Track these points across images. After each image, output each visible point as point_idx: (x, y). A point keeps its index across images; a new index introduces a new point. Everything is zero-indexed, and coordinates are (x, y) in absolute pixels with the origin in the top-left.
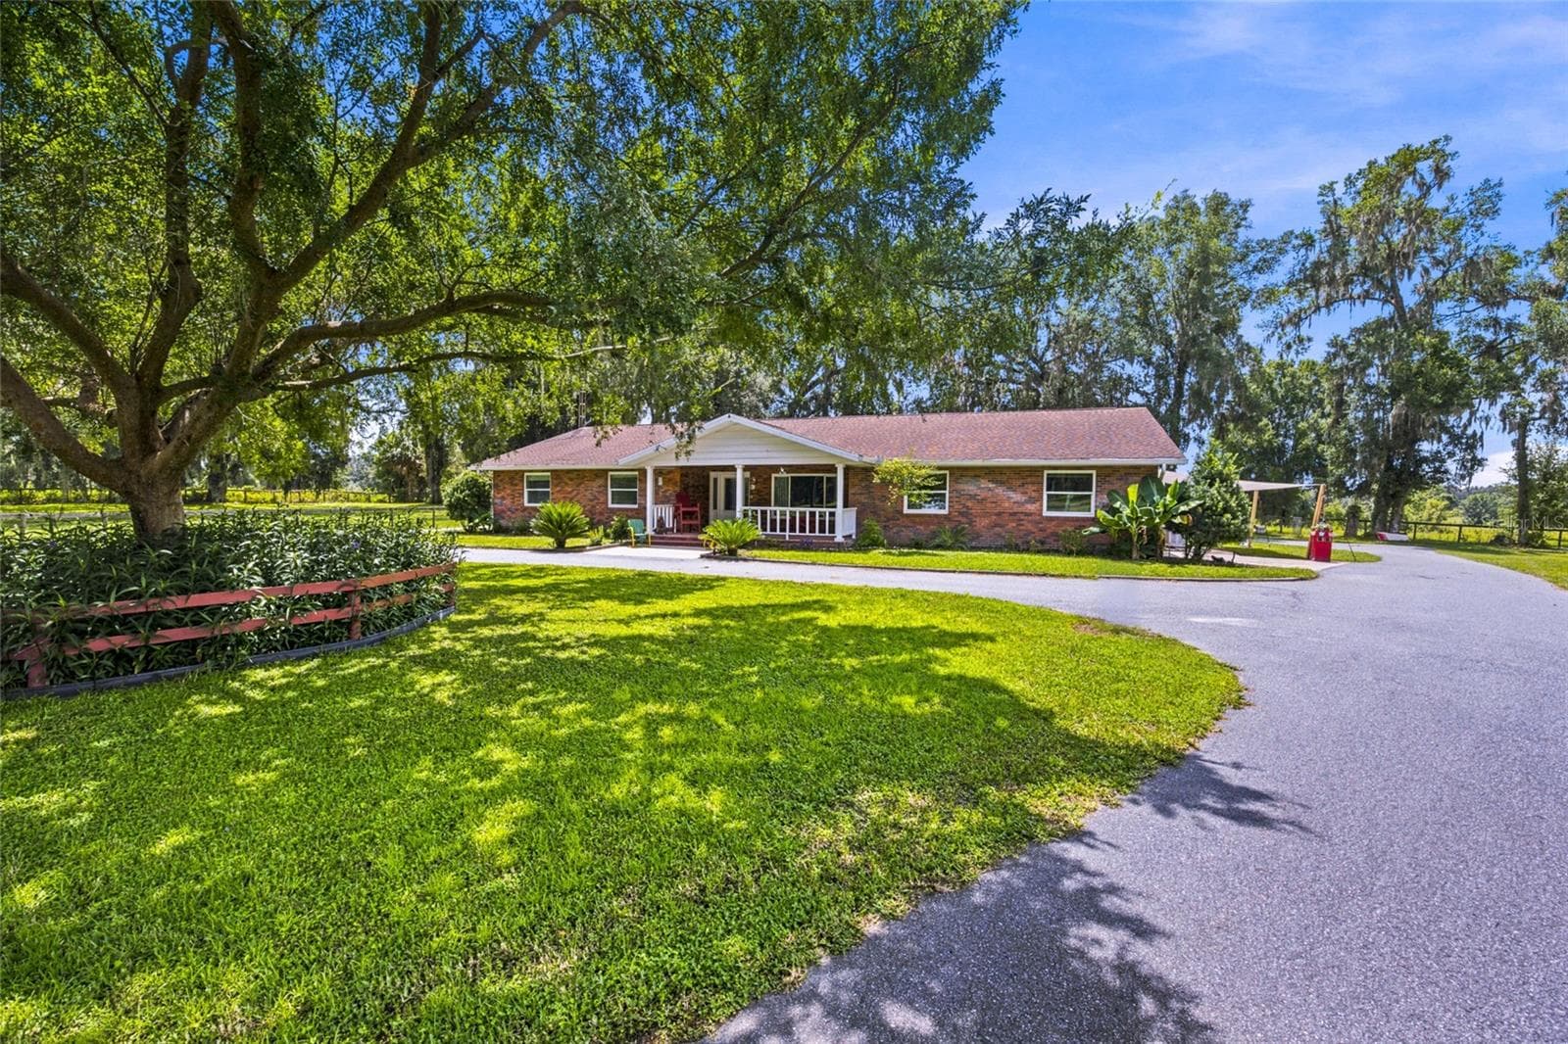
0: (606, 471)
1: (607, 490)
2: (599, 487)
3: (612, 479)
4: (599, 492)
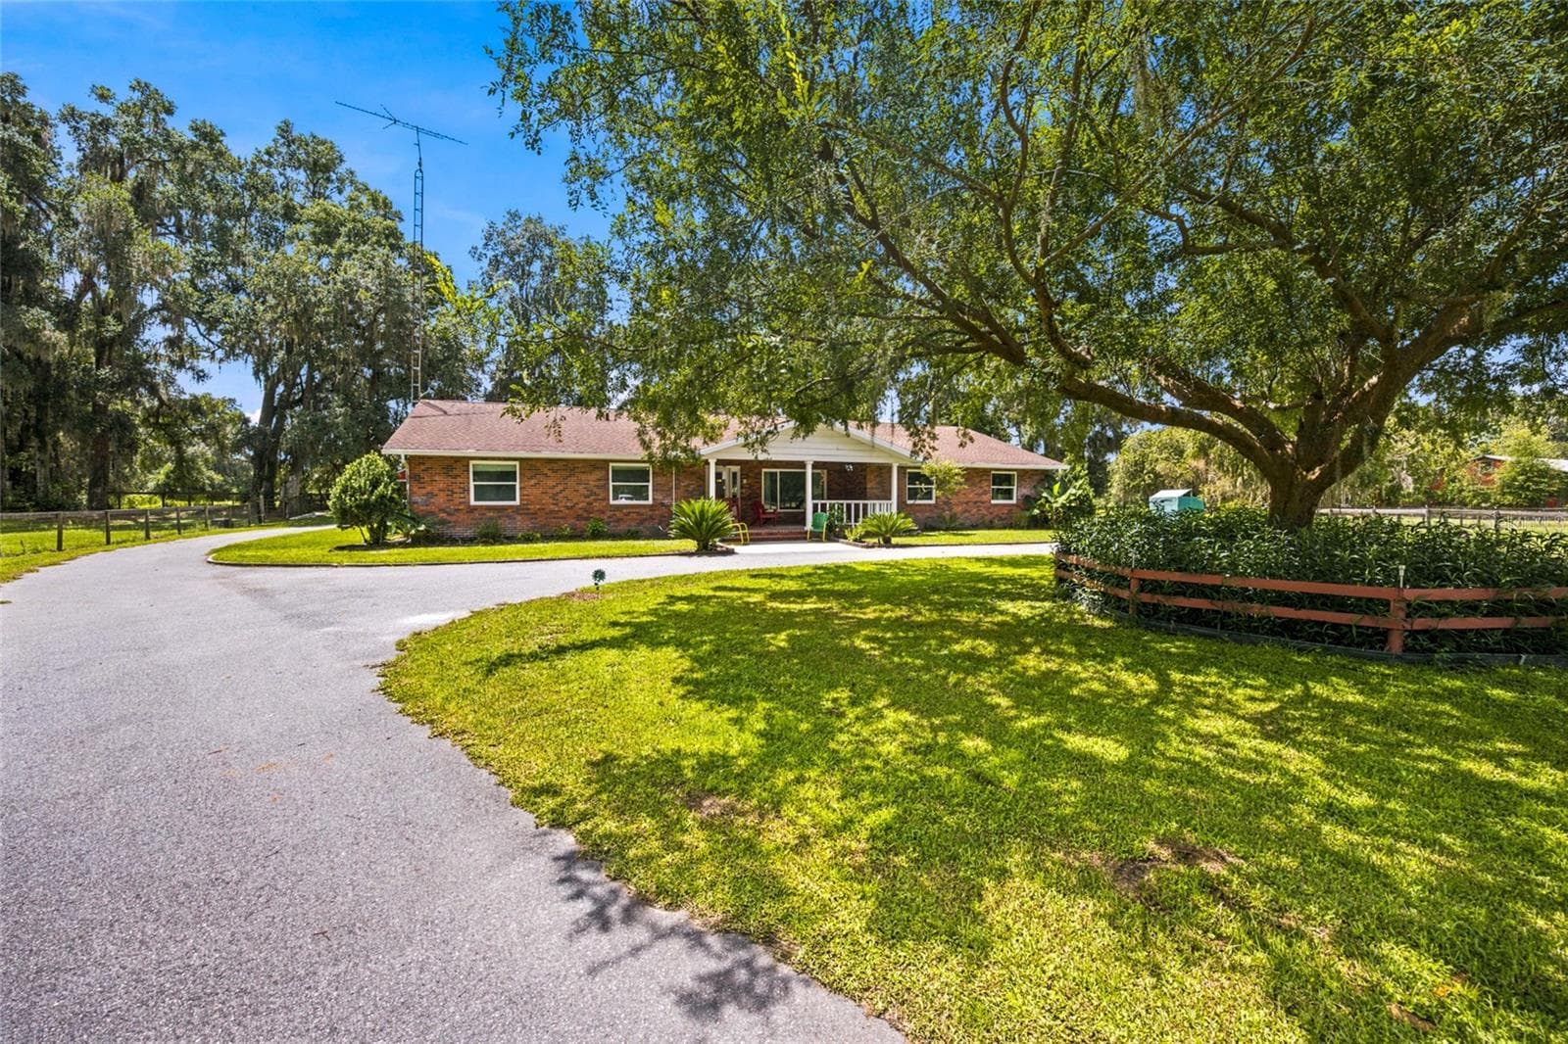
0: (607, 462)
1: (609, 484)
2: (598, 480)
3: (613, 471)
4: (598, 487)
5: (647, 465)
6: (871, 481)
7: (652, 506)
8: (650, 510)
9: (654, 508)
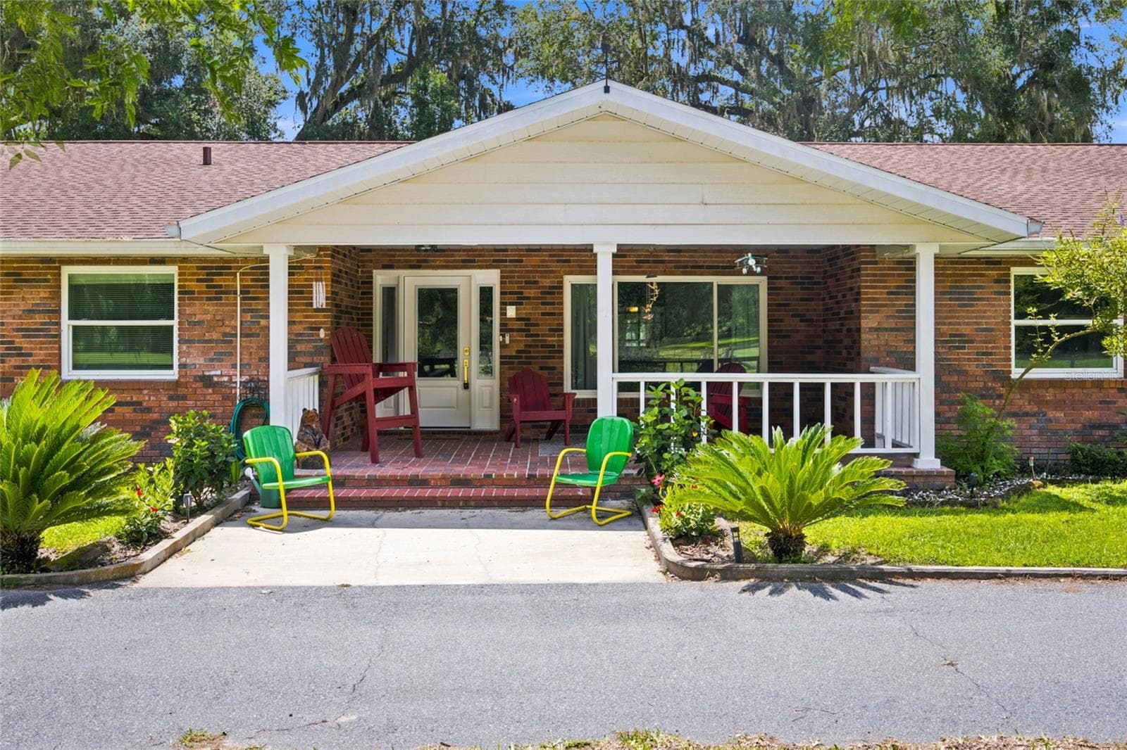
1: (58, 324)
2: (30, 312)
3: (73, 288)
4: (28, 333)
5: (173, 270)
6: (876, 309)
7: (176, 384)
8: (171, 398)
9: (181, 391)
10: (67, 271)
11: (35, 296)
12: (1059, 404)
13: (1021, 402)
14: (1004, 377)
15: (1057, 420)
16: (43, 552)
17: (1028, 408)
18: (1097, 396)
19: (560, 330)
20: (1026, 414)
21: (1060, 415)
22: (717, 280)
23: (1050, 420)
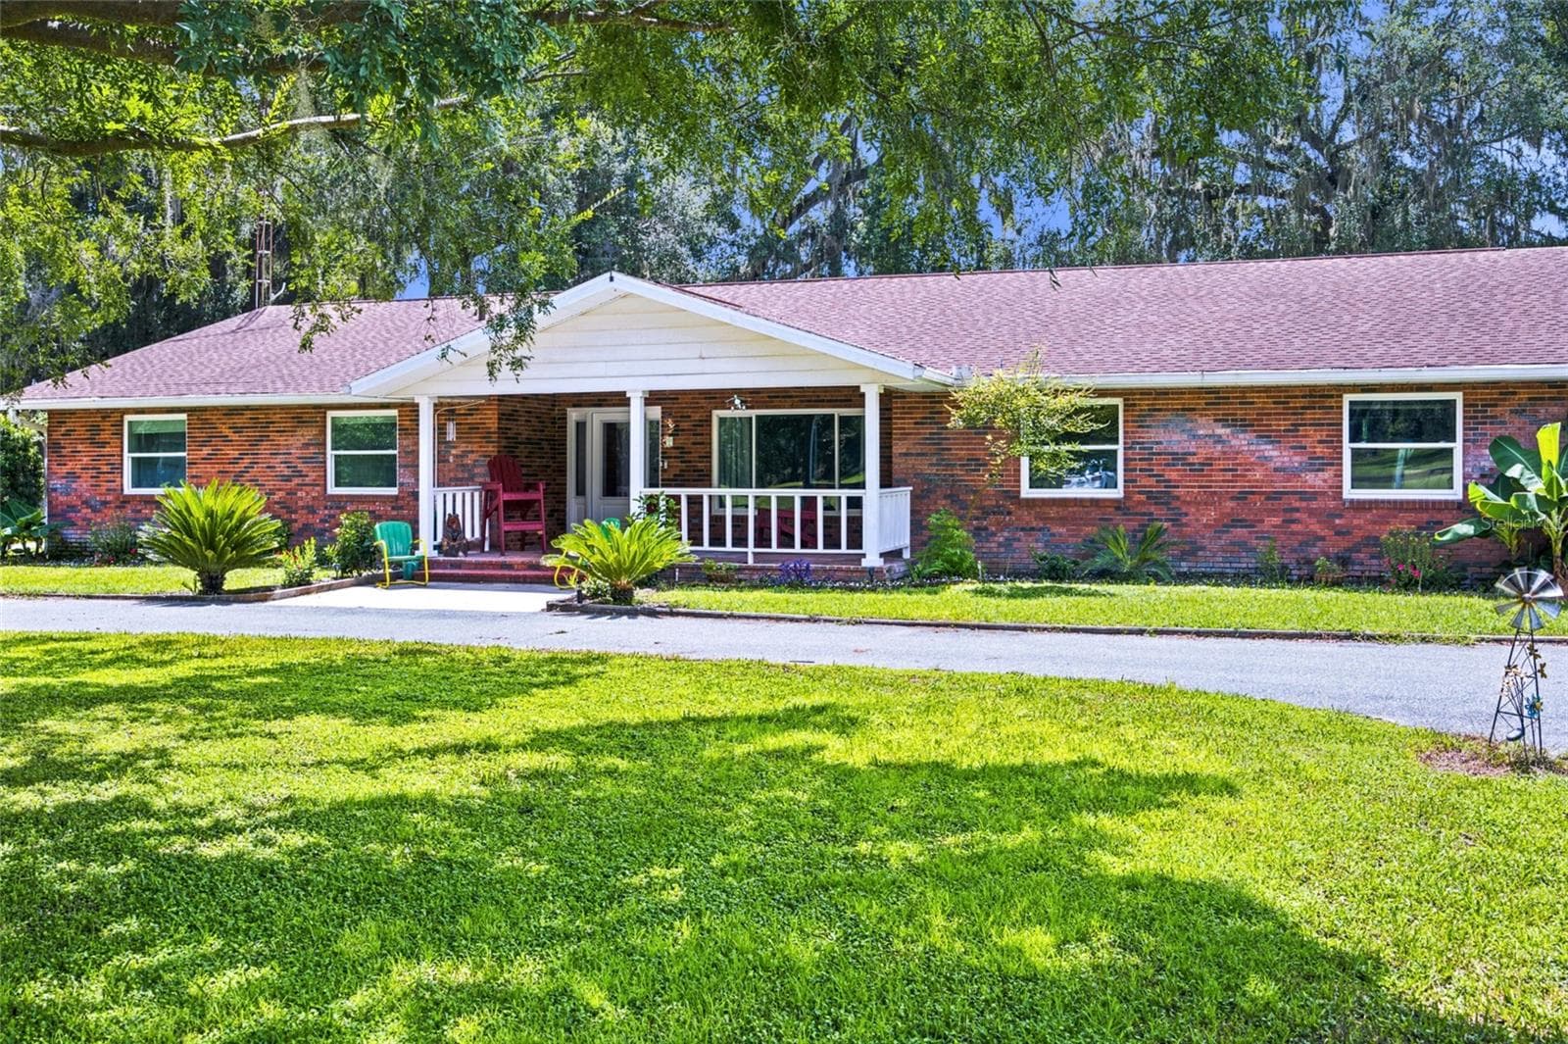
0: (323, 409)
1: (325, 454)
2: (306, 446)
3: (335, 428)
4: (305, 459)
5: (394, 412)
6: (905, 435)
7: (396, 498)
8: (393, 508)
9: (400, 503)
10: (331, 414)
11: (308, 434)
12: (1062, 521)
13: (1027, 518)
14: (1015, 496)
15: (1061, 535)
16: (226, 587)
17: (1034, 524)
18: (1095, 513)
19: (709, 457)
20: (1033, 529)
21: (1063, 530)
22: (838, 412)
23: (1053, 535)
